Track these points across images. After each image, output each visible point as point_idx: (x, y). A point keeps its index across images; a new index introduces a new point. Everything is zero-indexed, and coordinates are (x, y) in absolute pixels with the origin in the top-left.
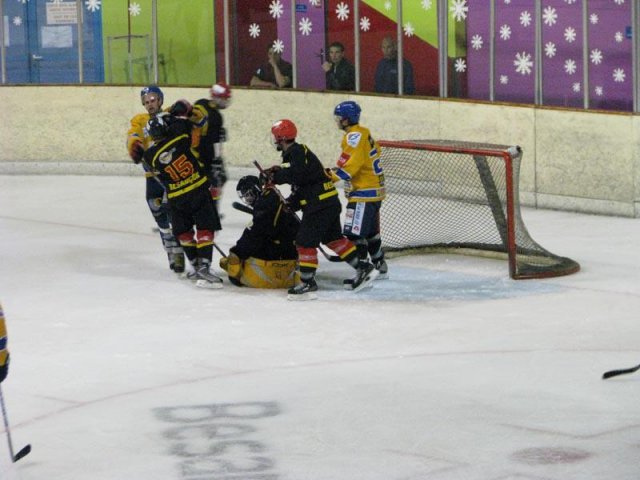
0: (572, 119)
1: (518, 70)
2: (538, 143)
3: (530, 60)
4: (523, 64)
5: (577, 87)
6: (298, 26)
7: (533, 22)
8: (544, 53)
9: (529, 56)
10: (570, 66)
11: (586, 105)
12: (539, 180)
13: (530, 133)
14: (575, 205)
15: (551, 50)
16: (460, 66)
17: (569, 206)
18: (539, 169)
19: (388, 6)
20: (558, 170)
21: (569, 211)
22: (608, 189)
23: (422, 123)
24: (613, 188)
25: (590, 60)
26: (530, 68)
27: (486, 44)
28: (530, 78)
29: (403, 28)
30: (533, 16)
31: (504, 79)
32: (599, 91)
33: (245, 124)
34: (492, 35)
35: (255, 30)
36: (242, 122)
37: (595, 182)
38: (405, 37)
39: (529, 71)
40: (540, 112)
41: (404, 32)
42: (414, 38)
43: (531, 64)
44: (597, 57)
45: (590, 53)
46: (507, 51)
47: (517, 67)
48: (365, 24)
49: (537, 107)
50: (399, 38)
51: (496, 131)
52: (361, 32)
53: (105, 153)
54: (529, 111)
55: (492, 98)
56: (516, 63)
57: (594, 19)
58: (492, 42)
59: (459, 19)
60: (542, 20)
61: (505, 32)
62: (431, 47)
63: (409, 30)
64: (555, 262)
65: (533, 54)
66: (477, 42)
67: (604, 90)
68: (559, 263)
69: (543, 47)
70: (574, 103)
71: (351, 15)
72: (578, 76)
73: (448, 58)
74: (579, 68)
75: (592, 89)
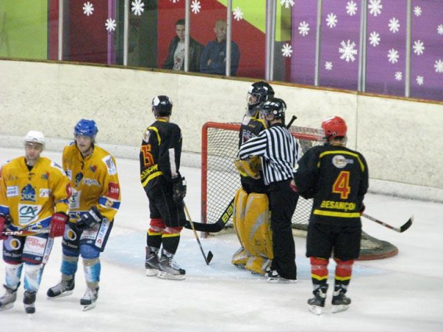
0: (393, 107)
1: (342, 57)
2: (359, 130)
3: (354, 48)
4: (348, 52)
5: (399, 76)
6: (131, 6)
7: (358, 12)
8: (368, 41)
9: (354, 44)
10: (393, 56)
11: (407, 94)
13: (353, 118)
14: (391, 191)
15: (375, 39)
16: (287, 51)
17: (387, 191)
20: (378, 155)
21: (387, 195)
22: (425, 176)
24: (430, 174)
25: (412, 50)
26: (354, 55)
27: (312, 31)
28: (354, 65)
29: (232, 13)
30: (359, 6)
31: (329, 66)
32: (420, 80)
33: (76, 99)
34: (319, 23)
35: (88, 9)
36: (74, 96)
37: (413, 169)
38: (234, 21)
39: (353, 59)
40: (362, 98)
41: (233, 16)
42: (243, 21)
43: (355, 52)
44: (419, 48)
45: (412, 44)
46: (333, 38)
47: (342, 54)
48: (196, 7)
49: (360, 93)
50: (229, 21)
52: (192, 14)
54: (351, 97)
55: (316, 84)
56: (341, 50)
57: (418, 11)
58: (318, 30)
59: (287, 6)
60: (368, 10)
61: (332, 20)
62: (259, 31)
63: (239, 15)
64: (375, 246)
65: (357, 43)
66: (304, 29)
67: (425, 80)
68: (378, 246)
69: (368, 36)
70: (395, 91)
72: (400, 65)
73: (275, 42)
74: (402, 58)
75: (413, 78)
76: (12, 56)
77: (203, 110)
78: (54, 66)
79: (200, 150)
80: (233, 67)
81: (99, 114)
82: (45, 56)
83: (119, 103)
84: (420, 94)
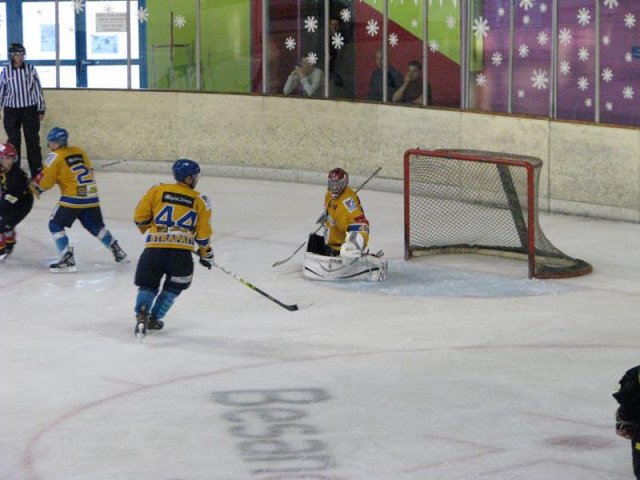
0: (584, 132)
1: (534, 86)
2: (552, 154)
3: (546, 77)
4: (539, 80)
5: (588, 103)
6: (331, 41)
7: (549, 42)
8: (558, 70)
9: (545, 73)
10: (583, 83)
11: (597, 119)
12: (552, 187)
13: (545, 142)
14: (584, 211)
15: (565, 68)
16: (481, 81)
17: (579, 211)
18: (552, 176)
19: (414, 23)
20: (570, 178)
21: (579, 215)
22: (616, 197)
23: (445, 132)
24: (620, 195)
25: (601, 78)
26: (545, 83)
27: (505, 61)
28: (543, 94)
29: (428, 45)
30: (549, 37)
31: (521, 93)
32: (609, 106)
33: (280, 129)
34: (511, 53)
35: (290, 43)
36: (278, 127)
37: (603, 190)
38: (430, 52)
39: (545, 87)
40: (554, 124)
41: (429, 48)
42: (437, 54)
43: (547, 80)
44: (608, 75)
45: (601, 71)
47: (533, 83)
48: (394, 40)
49: (551, 120)
50: (425, 53)
51: (513, 141)
52: (389, 47)
53: (150, 153)
54: (544, 123)
55: (510, 111)
56: (533, 79)
57: (606, 40)
58: (511, 59)
59: (481, 37)
60: (558, 40)
61: (523, 50)
62: (454, 63)
63: (434, 46)
64: (570, 264)
65: (548, 71)
66: (497, 59)
67: (614, 106)
68: (574, 264)
69: (558, 65)
70: (584, 117)
71: (380, 31)
72: (590, 92)
73: (470, 73)
74: (591, 85)
75: (602, 104)
76: (219, 90)
77: (402, 138)
78: (259, 99)
79: (402, 177)
80: (429, 97)
81: (302, 143)
82: (249, 89)
83: (322, 132)
84: (609, 120)
